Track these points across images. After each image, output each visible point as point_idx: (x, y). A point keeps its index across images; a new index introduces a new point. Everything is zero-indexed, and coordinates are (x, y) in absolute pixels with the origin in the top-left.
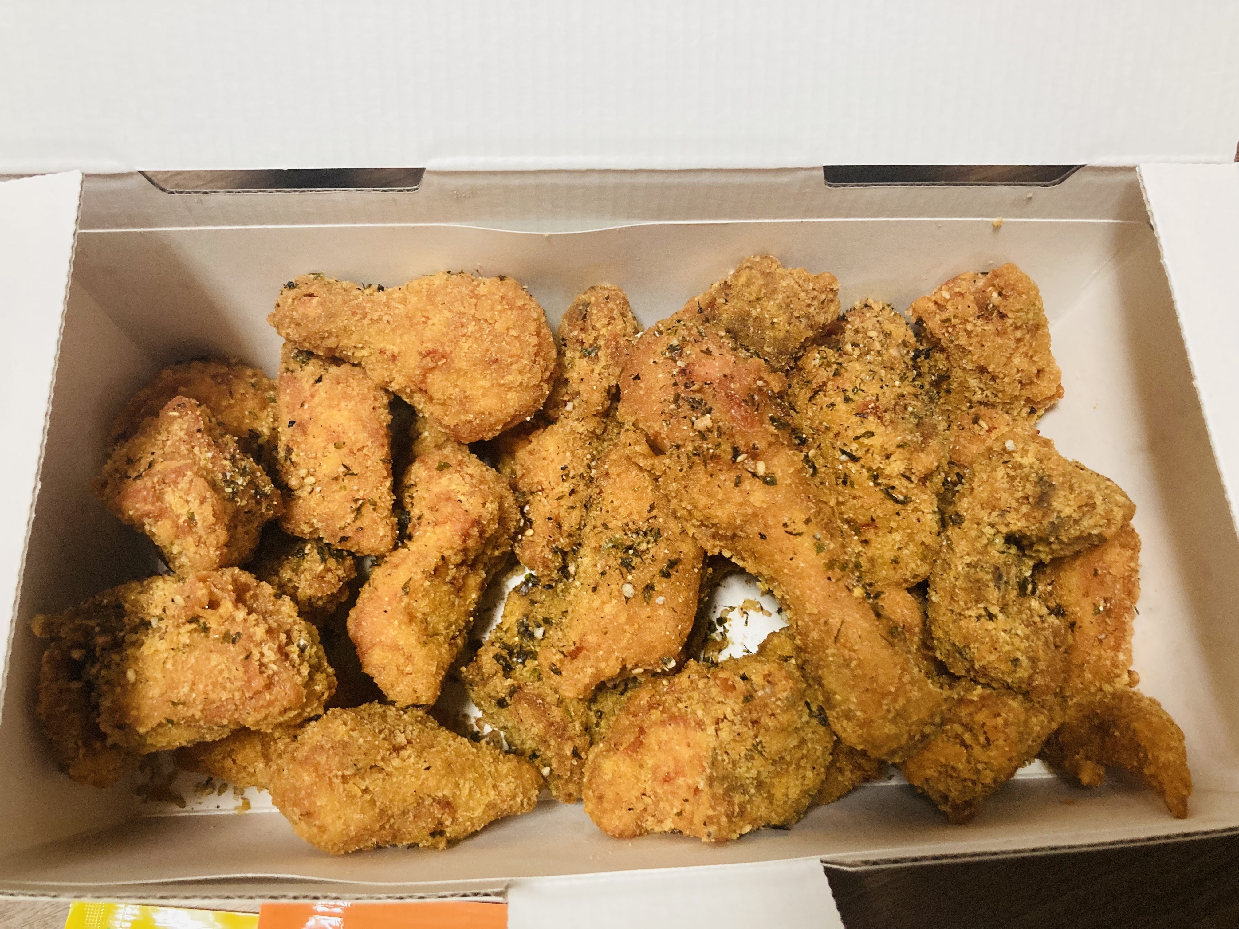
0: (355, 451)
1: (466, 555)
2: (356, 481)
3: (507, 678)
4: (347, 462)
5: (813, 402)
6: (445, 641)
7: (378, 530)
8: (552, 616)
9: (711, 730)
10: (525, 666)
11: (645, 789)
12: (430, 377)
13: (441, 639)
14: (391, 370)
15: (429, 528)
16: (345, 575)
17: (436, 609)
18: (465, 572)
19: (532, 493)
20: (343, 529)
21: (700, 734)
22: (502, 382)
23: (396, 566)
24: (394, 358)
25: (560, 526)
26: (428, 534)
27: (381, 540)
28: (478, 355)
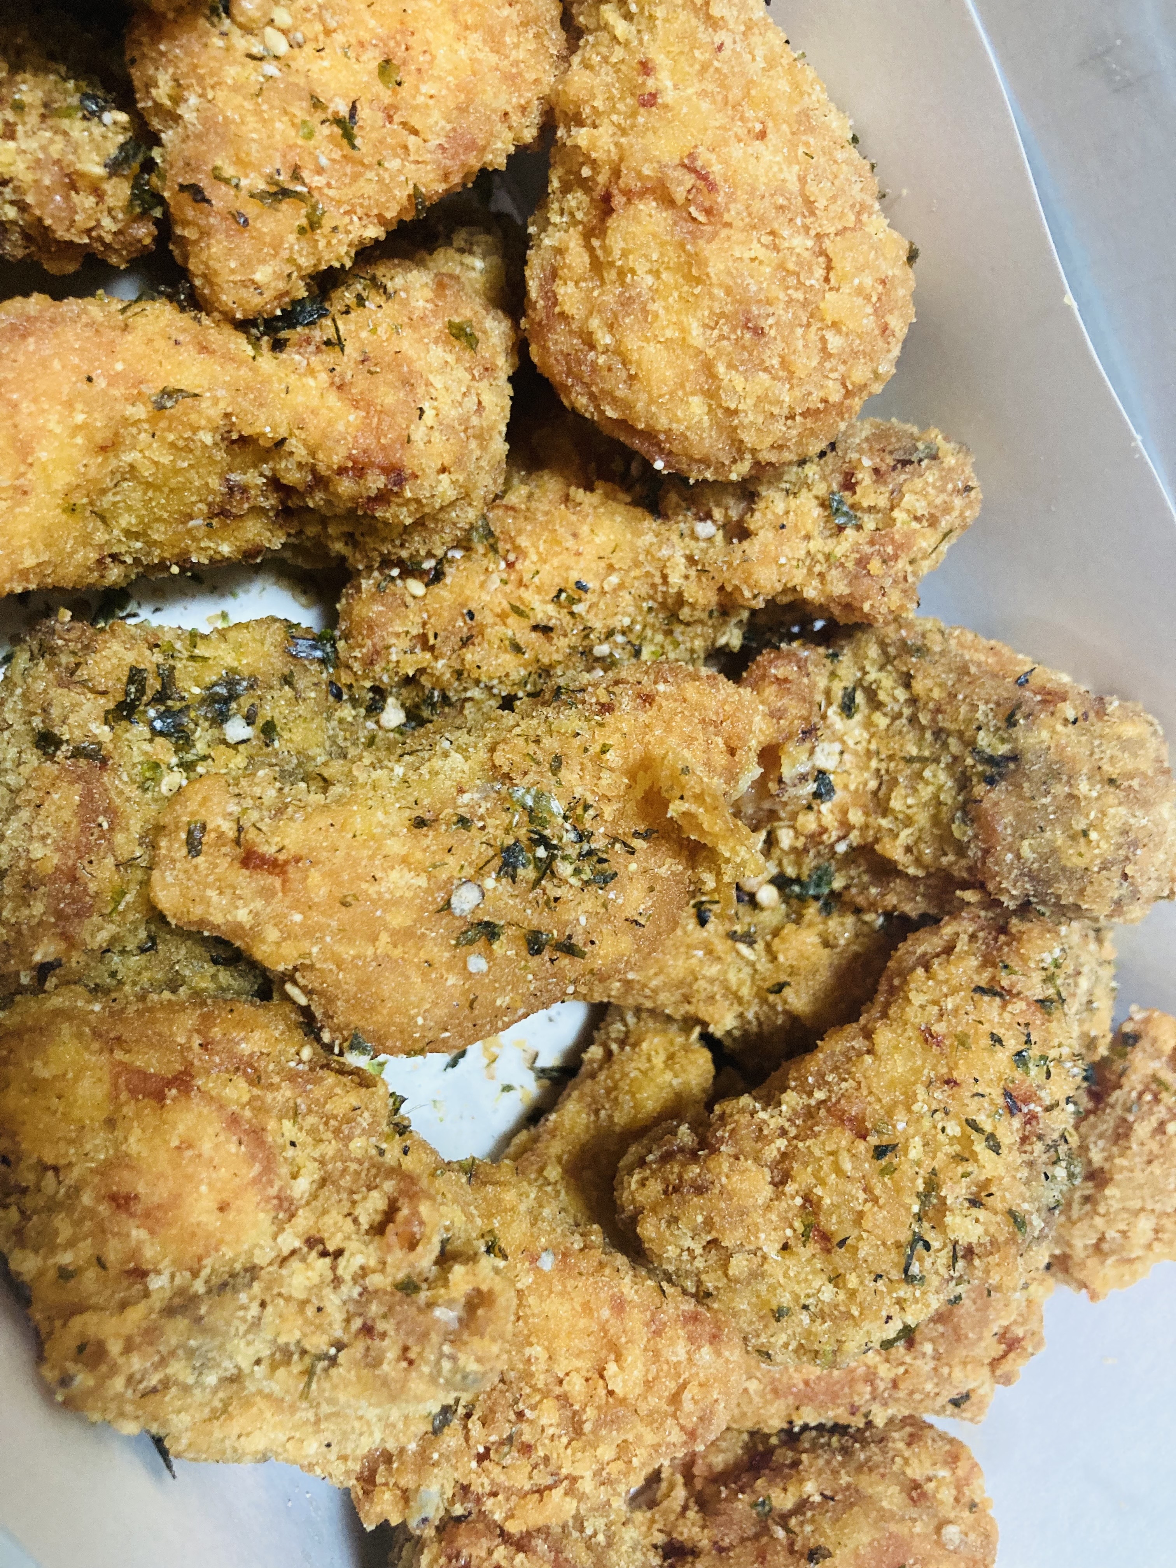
0: (396, 119)
1: (310, 489)
2: (337, 155)
3: (106, 722)
4: (363, 113)
5: (977, 996)
6: (101, 547)
7: (263, 262)
8: (286, 735)
9: (290, 1240)
10: (151, 741)
11: (70, 1165)
12: (648, 207)
13: (100, 536)
14: (614, 109)
15: (324, 377)
16: (108, 239)
17: (157, 488)
18: (266, 505)
19: (493, 548)
20: (218, 178)
21: (264, 1218)
22: (721, 369)
23: (204, 349)
24: (650, 101)
25: (466, 642)
26: (311, 382)
27: (244, 284)
28: (753, 288)
